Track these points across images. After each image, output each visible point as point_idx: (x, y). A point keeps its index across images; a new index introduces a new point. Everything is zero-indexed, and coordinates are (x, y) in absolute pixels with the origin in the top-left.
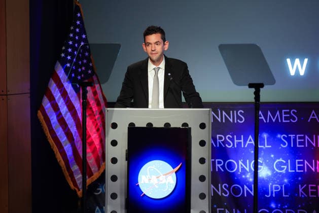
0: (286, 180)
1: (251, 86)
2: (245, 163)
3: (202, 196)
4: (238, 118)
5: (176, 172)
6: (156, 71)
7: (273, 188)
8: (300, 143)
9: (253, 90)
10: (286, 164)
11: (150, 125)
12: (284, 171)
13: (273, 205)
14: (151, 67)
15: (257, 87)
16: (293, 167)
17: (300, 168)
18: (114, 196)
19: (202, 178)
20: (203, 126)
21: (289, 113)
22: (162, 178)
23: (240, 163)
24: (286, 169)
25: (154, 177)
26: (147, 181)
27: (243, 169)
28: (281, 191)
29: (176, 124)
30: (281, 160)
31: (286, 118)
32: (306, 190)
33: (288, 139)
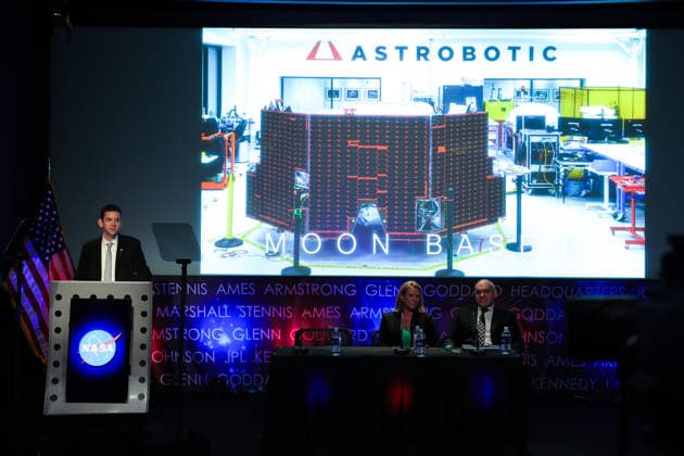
0: (244, 348)
1: (178, 261)
2: (207, 332)
3: (142, 363)
4: (202, 290)
5: (116, 341)
6: (110, 246)
7: (232, 353)
8: (257, 313)
9: (181, 265)
10: (244, 332)
11: (93, 297)
12: (241, 339)
13: (232, 371)
14: (105, 242)
15: (185, 263)
16: (250, 335)
17: (256, 336)
18: (56, 364)
19: (143, 347)
20: (144, 298)
21: (247, 286)
22: (102, 346)
23: (202, 331)
24: (244, 337)
25: (94, 346)
26: (88, 350)
27: (205, 337)
28: (239, 358)
29: (119, 296)
30: (239, 329)
31: (245, 291)
32: (261, 356)
33: (246, 310)
